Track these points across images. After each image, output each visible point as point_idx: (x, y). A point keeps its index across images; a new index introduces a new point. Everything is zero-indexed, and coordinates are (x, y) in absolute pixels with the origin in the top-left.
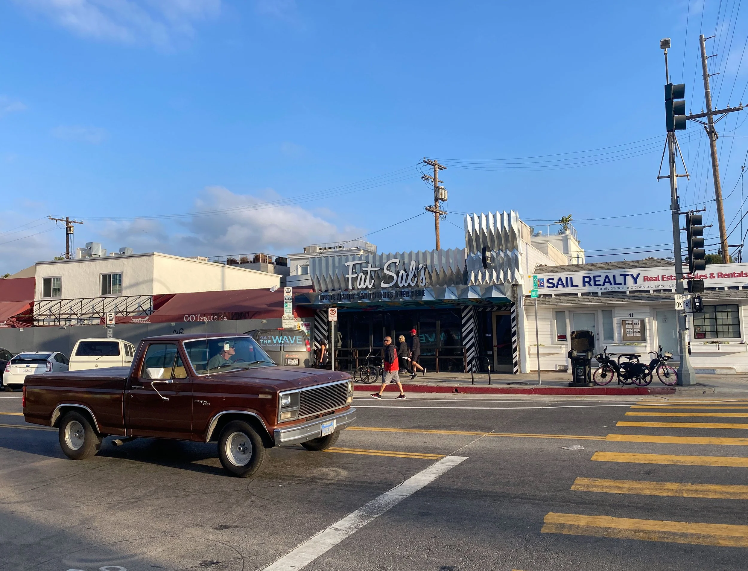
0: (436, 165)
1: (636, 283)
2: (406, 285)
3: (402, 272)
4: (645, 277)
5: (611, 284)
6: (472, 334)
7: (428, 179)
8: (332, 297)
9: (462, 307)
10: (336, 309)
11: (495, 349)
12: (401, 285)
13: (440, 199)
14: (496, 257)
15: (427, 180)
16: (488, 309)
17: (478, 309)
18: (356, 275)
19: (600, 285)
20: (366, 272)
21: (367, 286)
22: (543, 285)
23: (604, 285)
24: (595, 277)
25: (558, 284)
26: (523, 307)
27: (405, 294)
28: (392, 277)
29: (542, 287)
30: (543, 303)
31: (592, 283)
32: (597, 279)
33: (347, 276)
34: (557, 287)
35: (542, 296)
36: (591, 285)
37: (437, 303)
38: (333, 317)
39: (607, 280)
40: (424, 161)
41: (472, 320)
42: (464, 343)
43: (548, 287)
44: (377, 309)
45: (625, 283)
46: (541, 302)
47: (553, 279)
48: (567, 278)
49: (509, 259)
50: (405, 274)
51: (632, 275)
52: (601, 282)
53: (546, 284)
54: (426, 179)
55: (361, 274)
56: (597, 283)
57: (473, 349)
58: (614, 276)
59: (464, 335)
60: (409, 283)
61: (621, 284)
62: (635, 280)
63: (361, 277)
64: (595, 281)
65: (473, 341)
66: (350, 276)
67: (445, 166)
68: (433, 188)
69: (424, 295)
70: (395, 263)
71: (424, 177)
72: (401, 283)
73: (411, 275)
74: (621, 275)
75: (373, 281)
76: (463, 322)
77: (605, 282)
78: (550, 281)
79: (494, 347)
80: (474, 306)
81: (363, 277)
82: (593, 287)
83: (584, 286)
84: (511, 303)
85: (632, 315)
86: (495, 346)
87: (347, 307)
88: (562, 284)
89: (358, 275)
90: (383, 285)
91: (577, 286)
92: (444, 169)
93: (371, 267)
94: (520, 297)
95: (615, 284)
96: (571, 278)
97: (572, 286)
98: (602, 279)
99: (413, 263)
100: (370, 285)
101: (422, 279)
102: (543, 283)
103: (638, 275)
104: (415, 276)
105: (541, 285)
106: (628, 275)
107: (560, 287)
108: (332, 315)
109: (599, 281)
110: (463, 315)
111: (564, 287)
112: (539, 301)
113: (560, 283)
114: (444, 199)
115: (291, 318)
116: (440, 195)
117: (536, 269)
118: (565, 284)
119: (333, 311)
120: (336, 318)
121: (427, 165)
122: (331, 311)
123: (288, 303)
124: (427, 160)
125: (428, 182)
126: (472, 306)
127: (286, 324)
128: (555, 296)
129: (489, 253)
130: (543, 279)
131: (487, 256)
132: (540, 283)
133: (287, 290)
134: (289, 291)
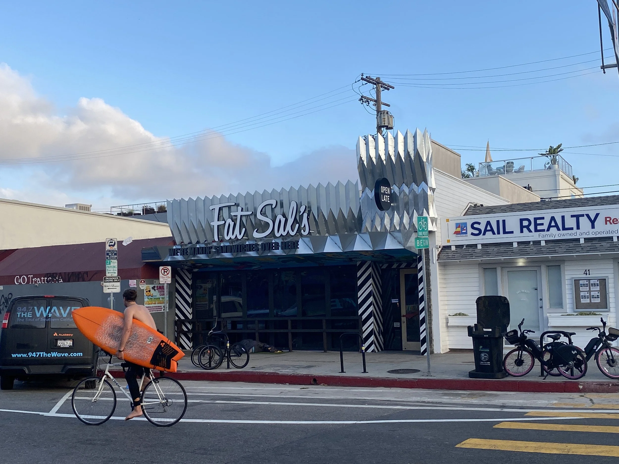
0: (378, 83)
1: (593, 227)
2: (285, 234)
3: (280, 217)
4: (606, 218)
5: (559, 229)
6: (371, 299)
7: (368, 101)
8: (183, 251)
9: (358, 263)
10: (170, 268)
11: (404, 319)
12: (278, 235)
13: (383, 127)
14: (398, 195)
16: (395, 266)
17: (382, 266)
18: (224, 222)
19: (543, 230)
20: (235, 218)
21: (236, 236)
22: (465, 231)
23: (548, 230)
24: (536, 219)
25: (486, 230)
26: (436, 262)
27: (273, 246)
28: (267, 224)
29: (465, 235)
30: (463, 256)
31: (532, 227)
32: (539, 222)
33: (212, 224)
34: (484, 234)
35: (465, 247)
36: (530, 231)
38: (165, 278)
39: (553, 224)
40: (362, 79)
41: (371, 281)
42: (360, 312)
43: (472, 234)
44: (251, 266)
45: (578, 228)
46: (461, 256)
47: (479, 223)
48: (498, 222)
49: (416, 196)
50: (283, 220)
51: (588, 216)
52: (545, 227)
53: (470, 230)
54: (366, 102)
55: (229, 221)
56: (539, 228)
57: (372, 319)
58: (563, 217)
59: (360, 301)
60: (288, 231)
61: (572, 229)
62: (593, 222)
63: (229, 225)
64: (536, 225)
65: (371, 308)
66: (215, 223)
67: (391, 84)
68: (376, 113)
69: (298, 248)
70: (272, 205)
72: (278, 232)
73: (290, 221)
74: (572, 216)
75: (244, 229)
76: (359, 283)
77: (550, 226)
78: (476, 226)
79: (402, 318)
80: (375, 262)
81: (232, 224)
82: (534, 233)
83: (522, 231)
84: (418, 256)
85: (588, 272)
86: (404, 316)
87: (211, 265)
88: (492, 230)
89: (225, 222)
90: (256, 235)
91: (512, 232)
92: (390, 89)
93: (242, 211)
94: (433, 248)
95: (564, 229)
96: (504, 221)
97: (505, 232)
98: (546, 222)
99: (294, 205)
100: (240, 234)
101: (305, 226)
102: (465, 229)
103: (597, 215)
104: (295, 220)
105: (463, 231)
106: (583, 215)
107: (489, 234)
108: (164, 276)
109: (542, 224)
110: (359, 274)
111: (494, 233)
112: (459, 254)
113: (489, 228)
114: (388, 126)
115: (116, 280)
116: (382, 121)
117: (467, 211)
118: (495, 230)
119: (166, 270)
120: (170, 279)
121: (367, 83)
122: (163, 271)
123: (111, 260)
124: (367, 77)
125: (368, 104)
126: (370, 262)
127: (109, 289)
128: (482, 246)
129: (387, 189)
130: (466, 223)
131: (382, 192)
132: (462, 229)
133: (110, 242)
134: (113, 243)
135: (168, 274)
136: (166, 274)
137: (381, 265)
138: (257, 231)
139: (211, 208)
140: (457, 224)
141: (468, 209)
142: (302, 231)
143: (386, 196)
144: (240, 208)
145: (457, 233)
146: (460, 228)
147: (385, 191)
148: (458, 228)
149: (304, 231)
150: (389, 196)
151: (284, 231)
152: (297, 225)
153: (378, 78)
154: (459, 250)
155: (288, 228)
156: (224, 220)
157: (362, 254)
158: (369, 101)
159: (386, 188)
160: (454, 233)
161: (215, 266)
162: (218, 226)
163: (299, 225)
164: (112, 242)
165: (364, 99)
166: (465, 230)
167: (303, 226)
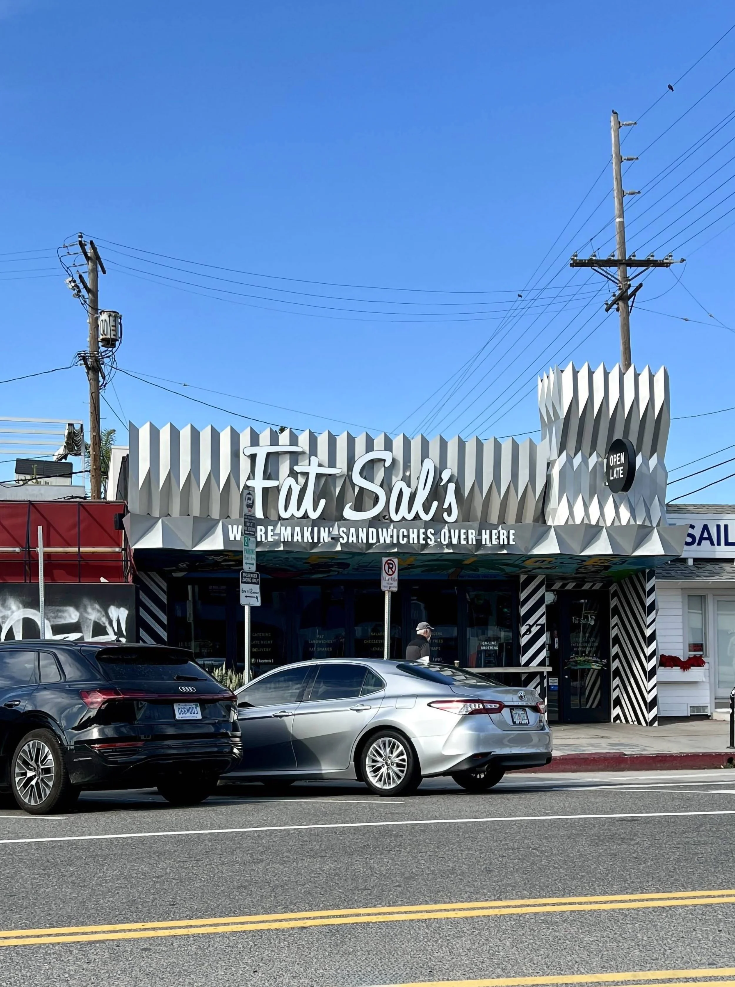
2: (410, 516)
3: (400, 485)
6: (543, 639)
9: (523, 578)
12: (396, 517)
18: (277, 483)
21: (305, 513)
25: (702, 538)
28: (374, 496)
33: (249, 483)
34: (699, 544)
43: (684, 542)
47: (693, 527)
48: (718, 527)
50: (407, 491)
55: (290, 482)
60: (417, 513)
63: (290, 490)
65: (544, 654)
66: (258, 484)
70: (383, 461)
72: (396, 512)
75: (322, 502)
76: (523, 611)
80: (548, 577)
81: (296, 488)
84: (646, 572)
88: (710, 538)
89: (282, 484)
90: (350, 514)
93: (320, 466)
96: (726, 527)
97: (727, 543)
99: (428, 466)
100: (315, 510)
101: (450, 505)
104: (432, 497)
107: (706, 543)
110: (523, 596)
111: (712, 544)
113: (705, 535)
115: (256, 581)
118: (714, 539)
120: (396, 584)
123: (249, 537)
126: (544, 576)
127: (246, 597)
128: (694, 561)
131: (612, 464)
135: (393, 573)
138: (350, 508)
139: (248, 451)
142: (445, 515)
143: (617, 469)
144: (315, 460)
149: (449, 515)
151: (409, 511)
152: (435, 504)
155: (418, 506)
156: (277, 479)
159: (618, 456)
162: (264, 489)
163: (439, 504)
167: (446, 506)
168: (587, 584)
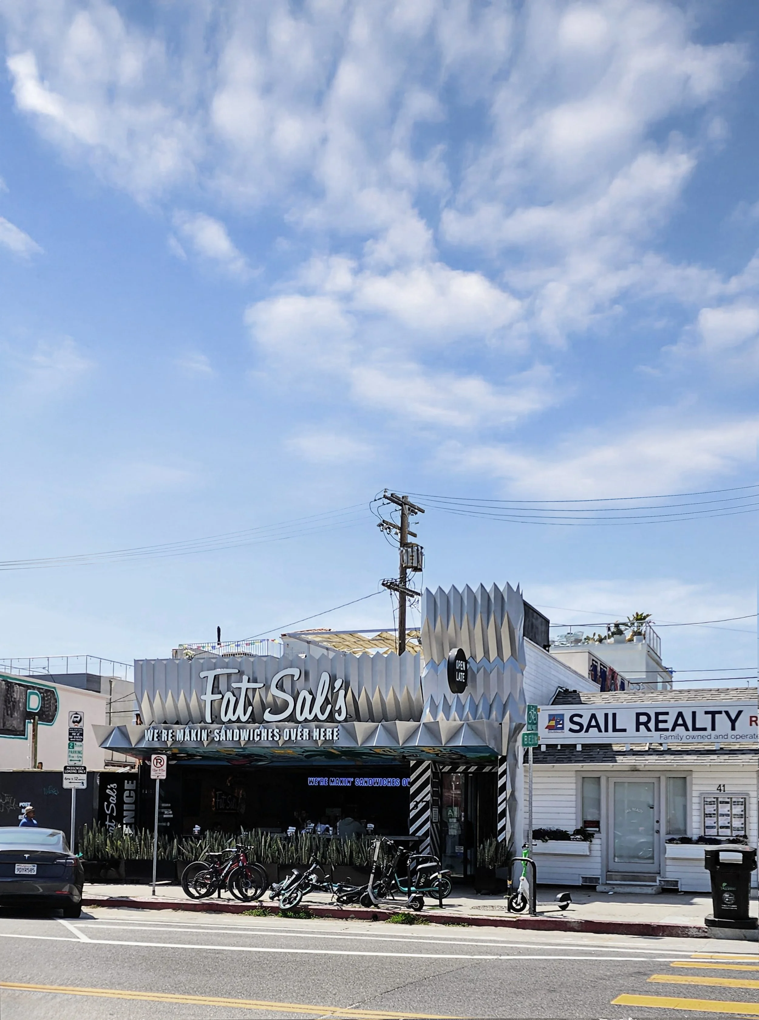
0: (405, 504)
1: (733, 728)
2: (310, 717)
3: (304, 693)
4: (751, 717)
5: (687, 729)
6: (428, 813)
7: (389, 528)
9: (412, 763)
10: (165, 758)
12: (300, 718)
13: (410, 567)
15: (388, 530)
17: (443, 768)
18: (220, 696)
19: (667, 730)
20: (238, 691)
21: (239, 717)
22: (561, 726)
23: (673, 729)
24: (657, 714)
25: (589, 726)
26: (521, 766)
28: (285, 703)
29: (560, 731)
30: (559, 759)
31: (652, 725)
32: (661, 718)
33: (203, 697)
34: (587, 731)
35: (559, 748)
36: (649, 730)
37: (364, 754)
38: (158, 772)
39: (680, 722)
40: (385, 497)
41: (428, 789)
42: (412, 829)
43: (571, 730)
44: (257, 760)
45: (713, 729)
46: (555, 759)
47: (581, 716)
48: (606, 715)
50: (309, 698)
51: (727, 713)
52: (669, 725)
53: (568, 725)
54: (386, 529)
55: (229, 695)
56: (661, 726)
57: (428, 840)
58: (694, 714)
59: (412, 815)
60: (316, 714)
61: (705, 729)
62: (733, 722)
63: (229, 701)
64: (657, 722)
65: (428, 825)
66: (208, 698)
67: (422, 507)
68: (399, 545)
70: (293, 676)
71: (383, 525)
72: (301, 714)
73: (320, 700)
74: (707, 713)
75: (250, 708)
76: (412, 790)
77: (676, 725)
78: (576, 719)
80: (435, 763)
81: (233, 700)
82: (653, 733)
83: (638, 730)
84: (500, 757)
85: (722, 788)
87: (199, 756)
88: (598, 726)
89: (223, 697)
90: (268, 717)
91: (624, 730)
92: (420, 513)
93: (248, 682)
94: (518, 747)
95: (694, 729)
96: (614, 715)
97: (615, 730)
98: (671, 719)
99: (325, 677)
100: (245, 715)
101: (340, 708)
102: (561, 722)
103: (740, 712)
104: (327, 700)
105: (558, 726)
106: (720, 712)
107: (593, 730)
108: (156, 769)
109: (665, 721)
110: (412, 778)
111: (600, 731)
112: (553, 757)
113: (593, 723)
114: (417, 567)
115: (81, 772)
116: (409, 559)
117: (555, 698)
118: (602, 727)
119: (159, 761)
120: (165, 773)
121: (390, 503)
122: (155, 761)
123: (75, 743)
124: (392, 495)
125: (389, 533)
126: (429, 762)
127: (70, 782)
128: (582, 747)
129: (462, 664)
130: (563, 715)
131: (457, 668)
132: (558, 723)
133: (75, 717)
134: (79, 719)
135: (162, 766)
136: (159, 765)
137: (441, 767)
138: (269, 712)
139: (202, 675)
140: (550, 715)
141: (557, 695)
142: (337, 715)
143: (461, 673)
144: (245, 678)
145: (549, 728)
146: (554, 722)
147: (460, 666)
148: (551, 722)
149: (339, 715)
150: (464, 674)
151: (310, 713)
152: (329, 707)
153: (406, 496)
154: (551, 750)
155: (317, 709)
156: (220, 693)
157: (423, 751)
158: (391, 527)
159: (462, 662)
160: (546, 728)
161: (204, 758)
162: (212, 701)
163: (332, 706)
164: (77, 717)
165: (385, 525)
166: (561, 724)
167: (337, 708)
168: (487, 767)
